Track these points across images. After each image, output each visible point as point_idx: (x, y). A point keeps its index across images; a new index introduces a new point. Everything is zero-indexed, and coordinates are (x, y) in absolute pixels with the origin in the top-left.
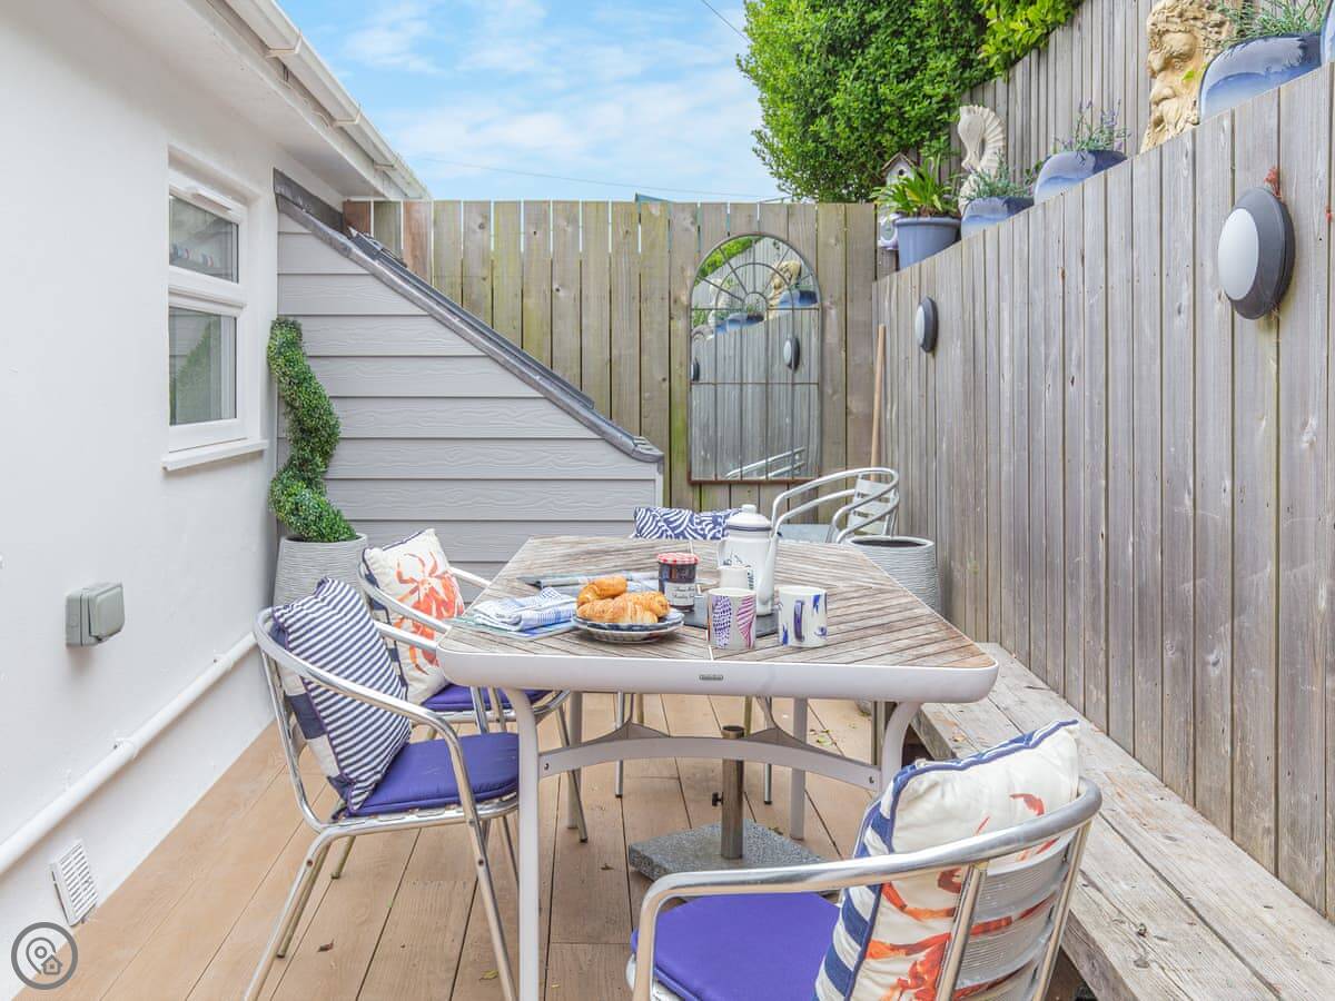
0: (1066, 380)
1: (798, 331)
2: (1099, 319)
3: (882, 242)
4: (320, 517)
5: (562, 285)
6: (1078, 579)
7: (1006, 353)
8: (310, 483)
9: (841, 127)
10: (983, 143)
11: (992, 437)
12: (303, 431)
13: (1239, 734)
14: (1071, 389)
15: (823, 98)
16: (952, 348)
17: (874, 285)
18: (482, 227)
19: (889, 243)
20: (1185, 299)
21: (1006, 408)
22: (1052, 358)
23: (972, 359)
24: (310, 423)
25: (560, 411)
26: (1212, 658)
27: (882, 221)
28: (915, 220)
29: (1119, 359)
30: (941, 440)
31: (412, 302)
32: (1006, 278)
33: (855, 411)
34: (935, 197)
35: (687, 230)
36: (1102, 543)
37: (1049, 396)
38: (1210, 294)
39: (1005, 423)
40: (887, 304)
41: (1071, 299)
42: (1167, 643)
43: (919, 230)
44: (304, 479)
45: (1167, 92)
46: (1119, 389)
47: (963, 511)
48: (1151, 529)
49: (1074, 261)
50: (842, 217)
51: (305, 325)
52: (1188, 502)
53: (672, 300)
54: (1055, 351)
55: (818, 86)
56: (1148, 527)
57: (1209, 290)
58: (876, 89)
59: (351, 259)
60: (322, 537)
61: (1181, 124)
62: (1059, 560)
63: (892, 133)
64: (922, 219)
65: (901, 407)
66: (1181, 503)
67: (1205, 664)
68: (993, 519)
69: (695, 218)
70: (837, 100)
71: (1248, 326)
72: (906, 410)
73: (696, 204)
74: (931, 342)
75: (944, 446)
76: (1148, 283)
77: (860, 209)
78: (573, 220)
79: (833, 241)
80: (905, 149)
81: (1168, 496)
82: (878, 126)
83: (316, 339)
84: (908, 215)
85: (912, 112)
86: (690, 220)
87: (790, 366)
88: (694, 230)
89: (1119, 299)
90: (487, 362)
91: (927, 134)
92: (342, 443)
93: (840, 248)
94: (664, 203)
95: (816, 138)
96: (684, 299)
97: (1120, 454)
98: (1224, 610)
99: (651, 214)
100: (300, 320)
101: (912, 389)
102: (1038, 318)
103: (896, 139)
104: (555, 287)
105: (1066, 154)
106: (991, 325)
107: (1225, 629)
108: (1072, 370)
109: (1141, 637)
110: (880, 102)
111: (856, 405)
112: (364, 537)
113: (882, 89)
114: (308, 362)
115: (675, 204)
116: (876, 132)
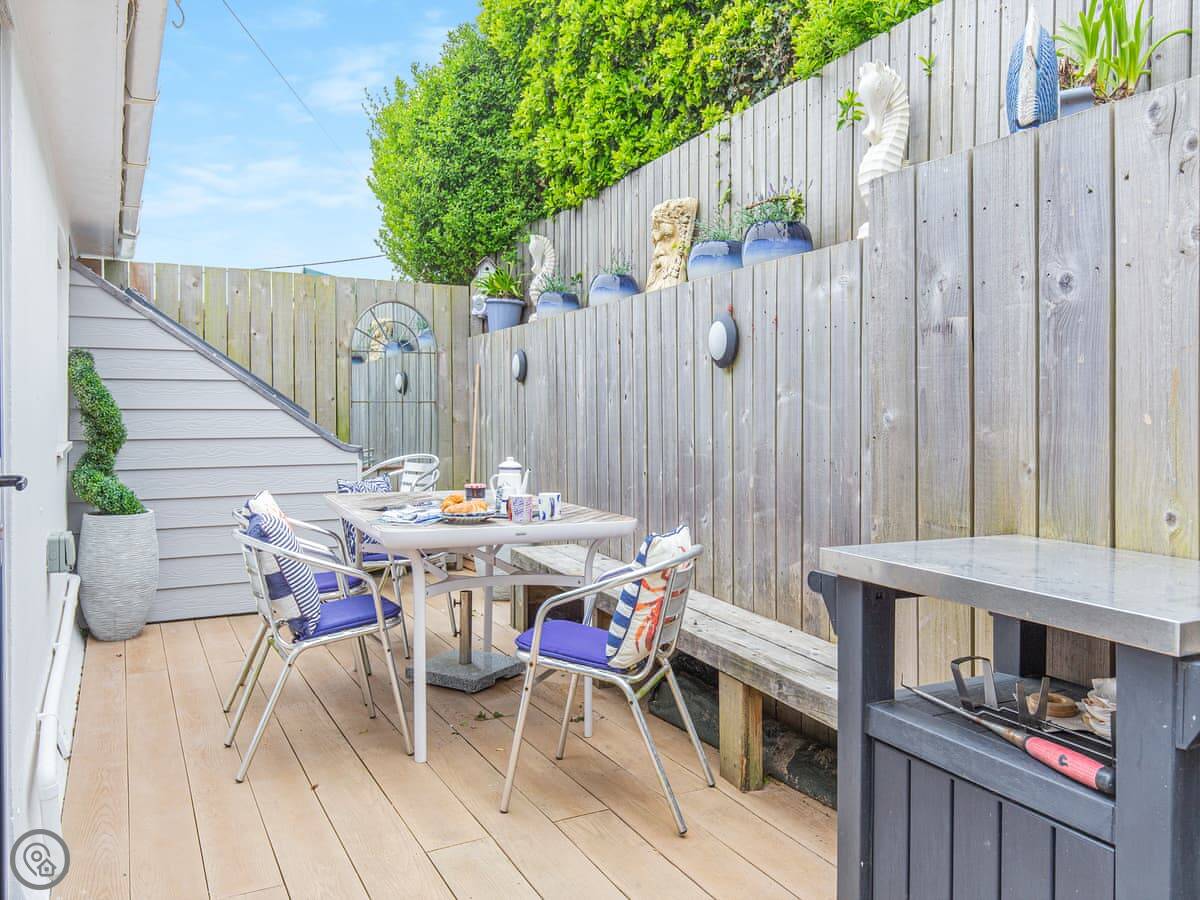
0: (621, 397)
1: (406, 368)
2: (642, 366)
3: (474, 312)
4: (121, 497)
5: (259, 331)
6: (630, 498)
7: (580, 382)
8: (107, 472)
9: (448, 236)
10: (543, 257)
11: (571, 430)
12: (99, 434)
13: (716, 550)
14: (624, 402)
15: (436, 216)
16: (538, 380)
17: (469, 339)
18: (195, 285)
19: (480, 313)
20: (690, 358)
21: (581, 413)
22: (612, 386)
23: (555, 386)
24: (106, 428)
25: (291, 419)
26: (703, 519)
27: (474, 298)
28: (500, 300)
29: (654, 387)
30: (530, 435)
31: (180, 340)
32: (580, 342)
33: (457, 419)
34: (513, 287)
35: (348, 296)
36: (644, 477)
37: (612, 406)
38: (702, 356)
39: (580, 421)
40: (481, 351)
41: (625, 356)
42: (681, 519)
43: (501, 306)
44: (101, 470)
45: (662, 252)
46: (654, 401)
47: (548, 474)
48: (672, 466)
49: (626, 339)
50: (448, 294)
51: (95, 354)
52: (691, 450)
53: (338, 343)
54: (615, 382)
55: (433, 207)
56: (670, 466)
57: (701, 355)
58: (472, 215)
59: (132, 308)
60: (123, 511)
61: (670, 270)
62: (618, 490)
63: (481, 243)
64: (503, 300)
65: (495, 415)
66: (688, 451)
67: (700, 523)
68: (572, 476)
69: (353, 288)
70: (447, 219)
71: (719, 371)
72: (499, 417)
73: (353, 279)
74: (522, 378)
75: (532, 438)
76: (669, 350)
77: (460, 290)
78: (265, 284)
79: (443, 309)
80: (488, 254)
81: (681, 449)
82: (473, 237)
83: (103, 367)
84: (494, 297)
85: (496, 232)
86: (350, 289)
87: (400, 391)
88: (353, 297)
89: (653, 357)
90: (240, 385)
91: (505, 247)
92: (127, 443)
93: (448, 314)
94: (332, 278)
95: (430, 240)
96: (346, 344)
97: (655, 432)
98: (709, 497)
99: (323, 284)
100: (91, 351)
101: (504, 404)
102: (603, 364)
103: (484, 247)
104: (253, 331)
105: (605, 275)
106: (570, 367)
107: (709, 505)
108: (625, 391)
109: (667, 518)
110: (474, 223)
111: (458, 416)
112: (151, 511)
113: (477, 216)
114: (103, 383)
115: (341, 278)
116: (471, 242)
